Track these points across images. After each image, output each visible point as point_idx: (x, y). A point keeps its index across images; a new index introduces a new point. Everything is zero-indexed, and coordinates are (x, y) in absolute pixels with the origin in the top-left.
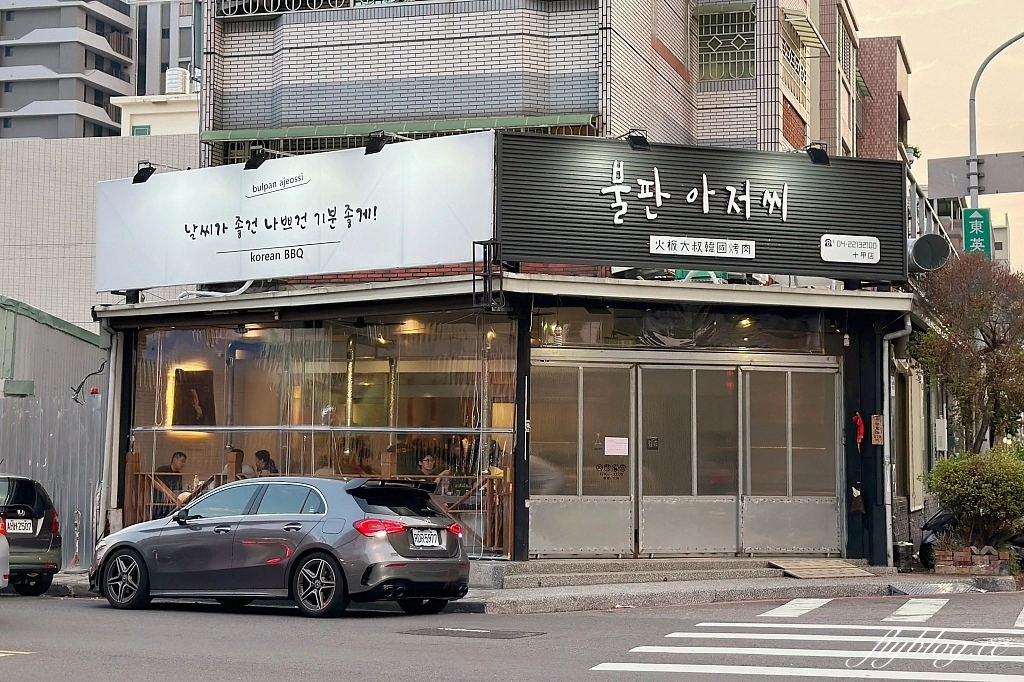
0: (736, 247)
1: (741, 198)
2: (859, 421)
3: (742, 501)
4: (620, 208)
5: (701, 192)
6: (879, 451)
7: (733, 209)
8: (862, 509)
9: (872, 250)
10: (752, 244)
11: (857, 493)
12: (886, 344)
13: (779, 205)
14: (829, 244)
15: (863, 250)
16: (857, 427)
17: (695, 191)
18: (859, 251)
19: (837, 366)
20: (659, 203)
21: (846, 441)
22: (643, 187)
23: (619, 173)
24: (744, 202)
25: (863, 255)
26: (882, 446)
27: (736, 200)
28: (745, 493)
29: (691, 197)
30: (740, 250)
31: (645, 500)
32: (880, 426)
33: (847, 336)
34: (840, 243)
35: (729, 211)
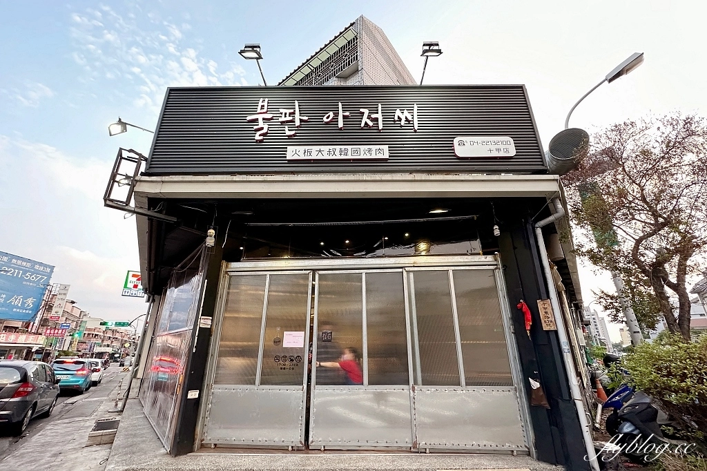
0: (370, 150)
1: (373, 116)
2: (525, 308)
3: (414, 391)
4: (262, 129)
5: (336, 115)
6: (552, 336)
7: (366, 123)
8: (545, 403)
9: (507, 146)
10: (386, 148)
11: (535, 385)
12: (539, 232)
13: (410, 118)
14: (461, 144)
15: (497, 147)
16: (524, 314)
17: (331, 114)
18: (493, 147)
19: (495, 263)
20: (297, 123)
21: (515, 329)
22: (284, 114)
23: (263, 106)
24: (376, 119)
25: (498, 150)
26: (556, 332)
27: (369, 117)
28: (416, 382)
29: (328, 118)
30: (374, 152)
31: (317, 390)
32: (549, 310)
33: (496, 227)
34: (472, 143)
35: (362, 125)
